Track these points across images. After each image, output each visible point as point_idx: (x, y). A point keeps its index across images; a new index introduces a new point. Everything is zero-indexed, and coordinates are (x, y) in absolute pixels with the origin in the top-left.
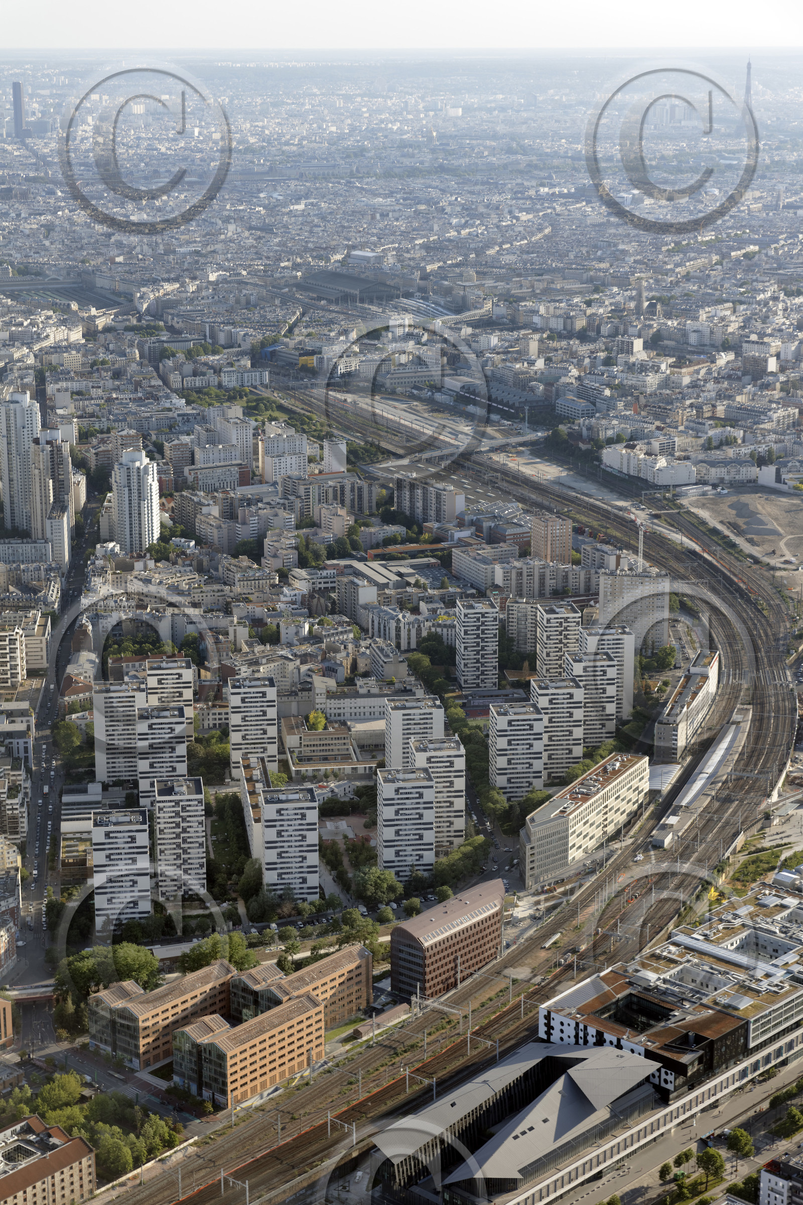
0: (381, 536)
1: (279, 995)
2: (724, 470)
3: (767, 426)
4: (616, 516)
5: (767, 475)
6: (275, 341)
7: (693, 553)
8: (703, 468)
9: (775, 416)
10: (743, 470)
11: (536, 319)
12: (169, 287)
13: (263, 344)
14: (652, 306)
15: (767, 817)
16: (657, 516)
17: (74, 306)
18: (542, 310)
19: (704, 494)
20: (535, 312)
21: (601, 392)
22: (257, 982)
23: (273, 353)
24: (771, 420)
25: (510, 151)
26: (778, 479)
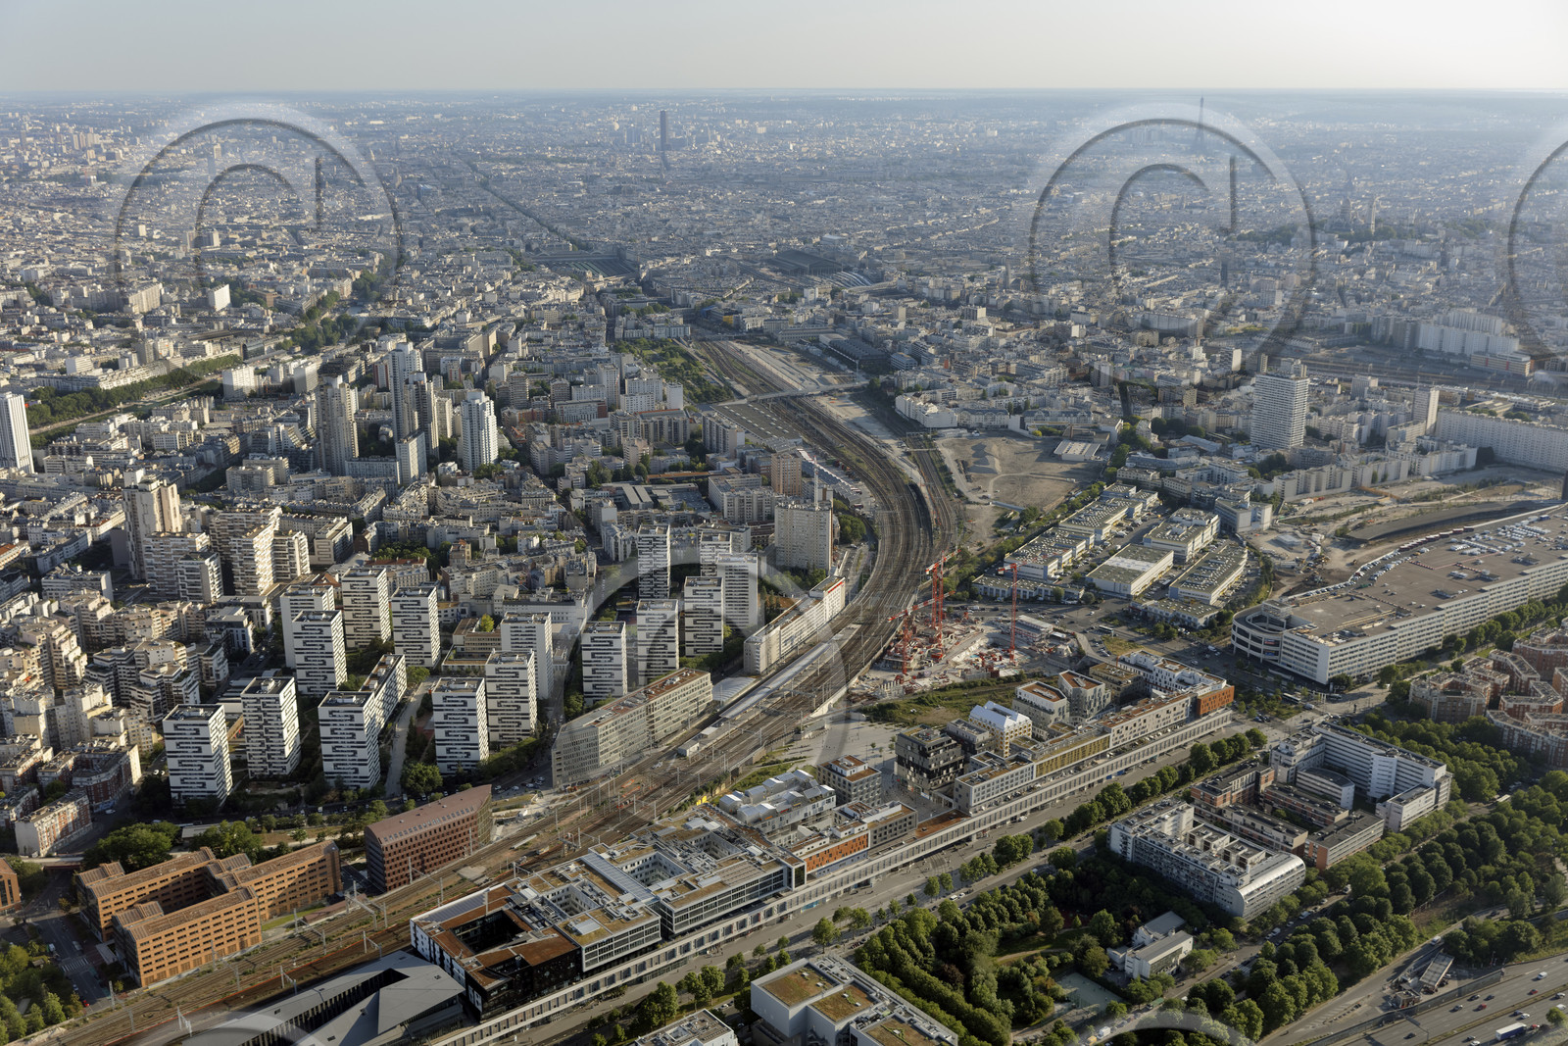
0: (669, 464)
1: (227, 884)
2: (982, 417)
3: (1038, 382)
4: (876, 452)
5: (1014, 422)
6: (713, 303)
7: (915, 487)
8: (966, 415)
9: (1047, 374)
10: (998, 417)
11: (925, 290)
12: (669, 260)
13: (703, 305)
14: (1017, 281)
15: (798, 731)
16: (908, 454)
17: (589, 274)
18: (931, 283)
19: (960, 436)
20: (926, 284)
21: (925, 349)
22: (220, 870)
23: (709, 312)
24: (1043, 376)
25: (1012, 162)
26: (1023, 426)
